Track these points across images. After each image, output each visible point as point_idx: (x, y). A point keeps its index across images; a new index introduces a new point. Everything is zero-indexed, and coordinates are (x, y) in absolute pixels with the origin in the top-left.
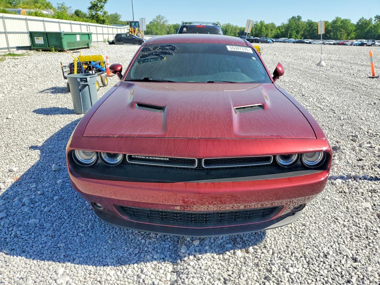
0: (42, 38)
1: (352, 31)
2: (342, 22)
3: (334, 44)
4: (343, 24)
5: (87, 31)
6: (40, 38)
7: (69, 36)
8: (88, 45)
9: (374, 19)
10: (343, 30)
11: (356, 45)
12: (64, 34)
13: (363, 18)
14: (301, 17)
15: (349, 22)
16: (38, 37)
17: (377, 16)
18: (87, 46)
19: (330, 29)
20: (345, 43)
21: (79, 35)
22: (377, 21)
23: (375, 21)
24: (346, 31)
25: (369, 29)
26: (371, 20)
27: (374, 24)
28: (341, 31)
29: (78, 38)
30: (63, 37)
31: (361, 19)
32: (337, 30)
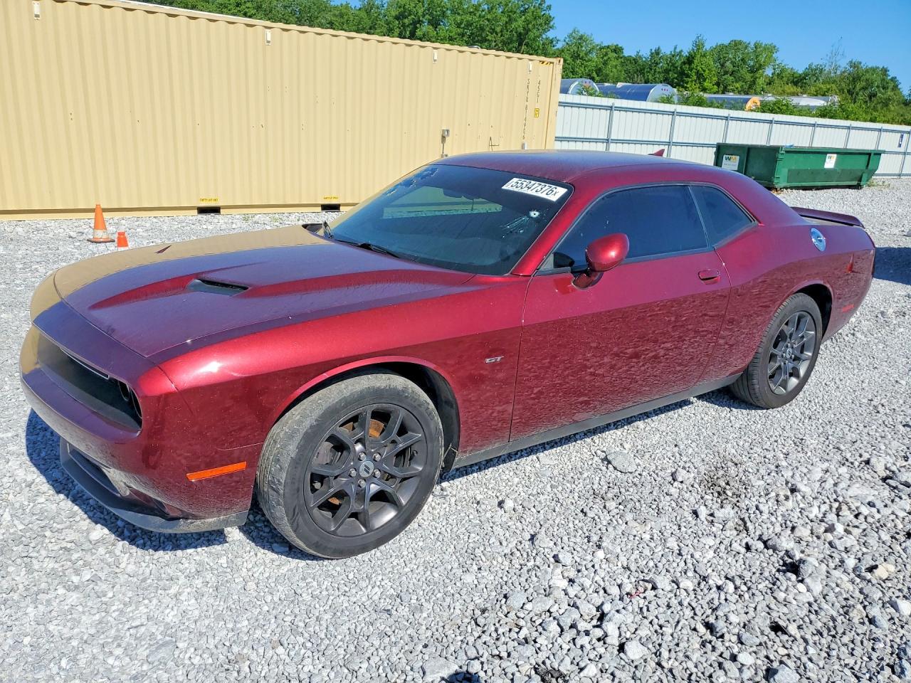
0: (738, 157)
5: (900, 146)
6: (734, 157)
7: (802, 155)
8: (860, 180)
12: (787, 152)
16: (730, 156)
18: (855, 183)
21: (835, 155)
29: (830, 162)
30: (780, 156)
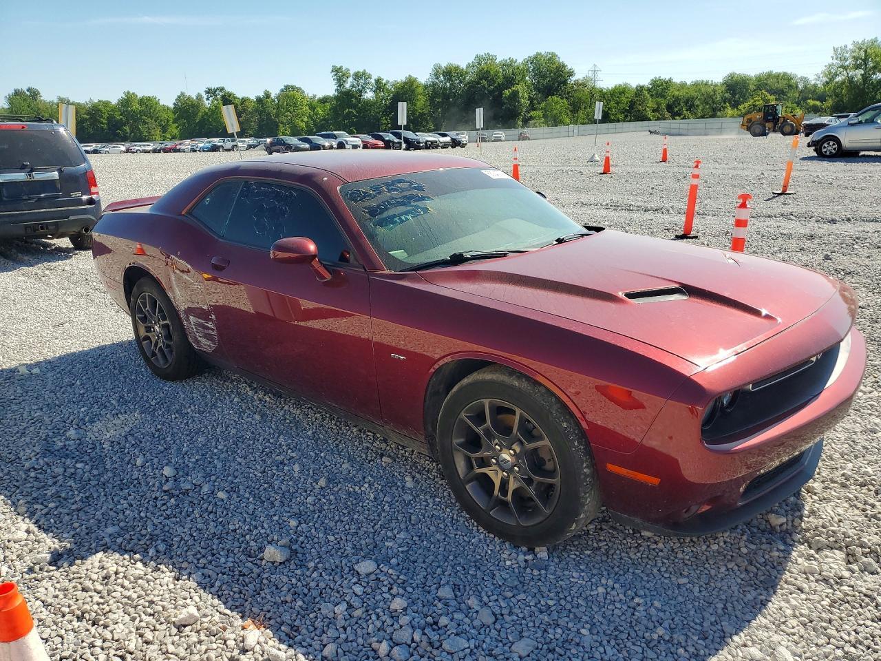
1: (168, 121)
2: (142, 101)
3: (155, 151)
4: (144, 107)
9: (205, 96)
10: (149, 120)
11: (203, 150)
13: (182, 94)
14: (37, 90)
15: (157, 103)
17: (209, 89)
19: (119, 117)
20: (178, 147)
22: (211, 99)
23: (208, 99)
24: (156, 121)
25: (202, 116)
26: (199, 97)
27: (208, 106)
28: (145, 123)
31: (179, 97)
32: (135, 121)
